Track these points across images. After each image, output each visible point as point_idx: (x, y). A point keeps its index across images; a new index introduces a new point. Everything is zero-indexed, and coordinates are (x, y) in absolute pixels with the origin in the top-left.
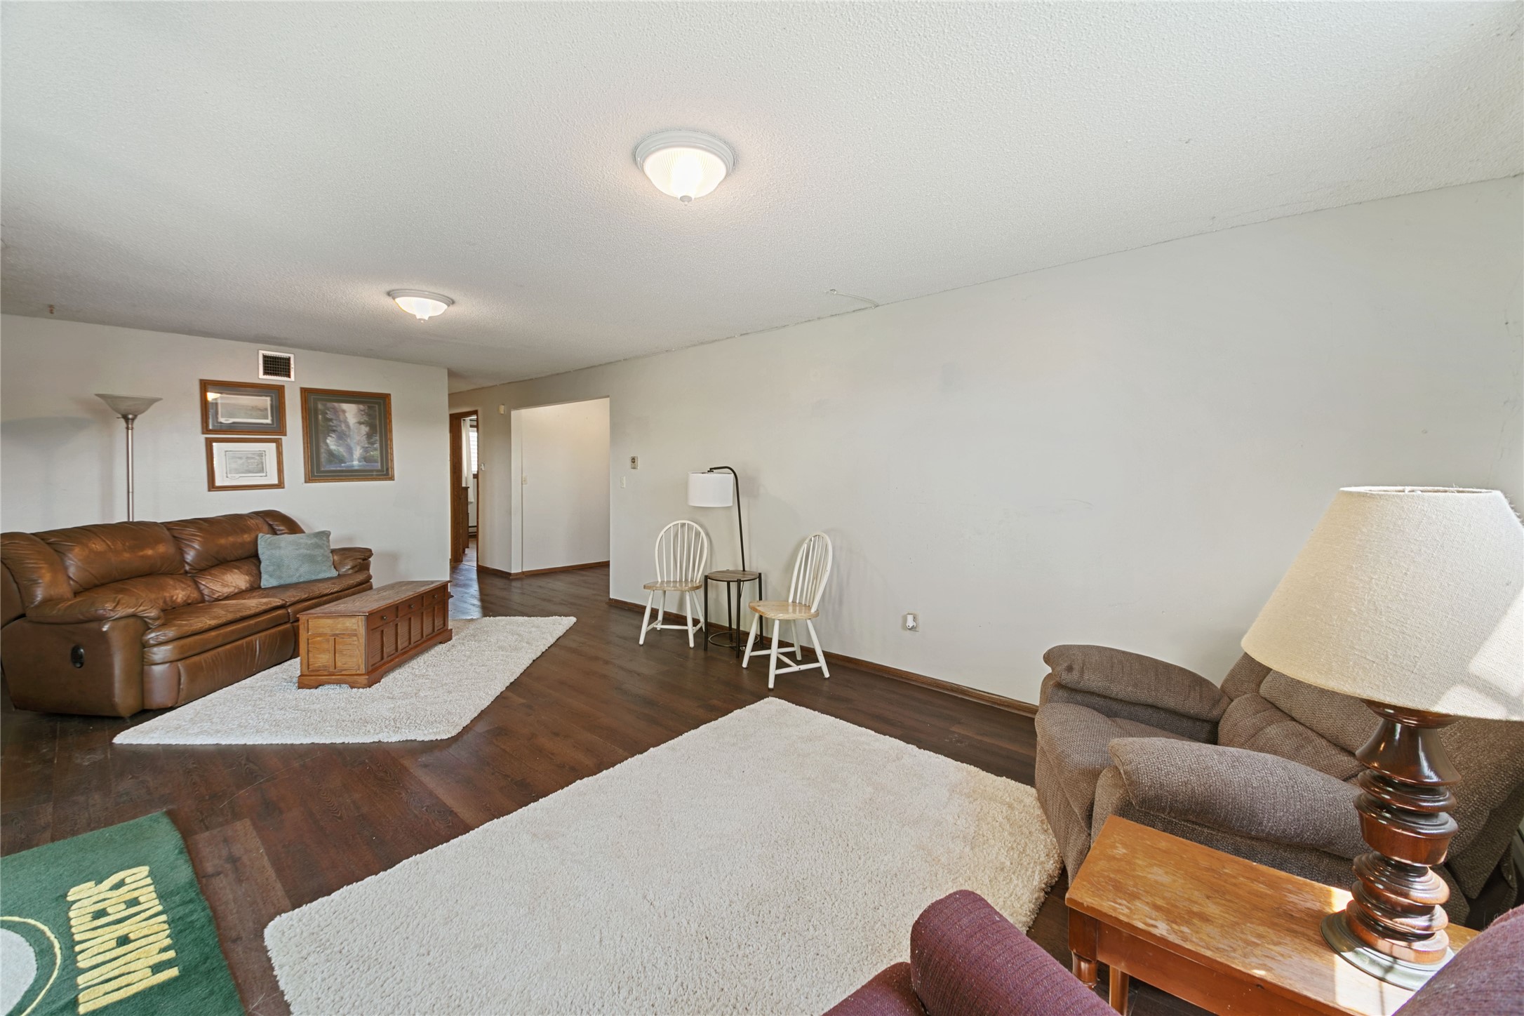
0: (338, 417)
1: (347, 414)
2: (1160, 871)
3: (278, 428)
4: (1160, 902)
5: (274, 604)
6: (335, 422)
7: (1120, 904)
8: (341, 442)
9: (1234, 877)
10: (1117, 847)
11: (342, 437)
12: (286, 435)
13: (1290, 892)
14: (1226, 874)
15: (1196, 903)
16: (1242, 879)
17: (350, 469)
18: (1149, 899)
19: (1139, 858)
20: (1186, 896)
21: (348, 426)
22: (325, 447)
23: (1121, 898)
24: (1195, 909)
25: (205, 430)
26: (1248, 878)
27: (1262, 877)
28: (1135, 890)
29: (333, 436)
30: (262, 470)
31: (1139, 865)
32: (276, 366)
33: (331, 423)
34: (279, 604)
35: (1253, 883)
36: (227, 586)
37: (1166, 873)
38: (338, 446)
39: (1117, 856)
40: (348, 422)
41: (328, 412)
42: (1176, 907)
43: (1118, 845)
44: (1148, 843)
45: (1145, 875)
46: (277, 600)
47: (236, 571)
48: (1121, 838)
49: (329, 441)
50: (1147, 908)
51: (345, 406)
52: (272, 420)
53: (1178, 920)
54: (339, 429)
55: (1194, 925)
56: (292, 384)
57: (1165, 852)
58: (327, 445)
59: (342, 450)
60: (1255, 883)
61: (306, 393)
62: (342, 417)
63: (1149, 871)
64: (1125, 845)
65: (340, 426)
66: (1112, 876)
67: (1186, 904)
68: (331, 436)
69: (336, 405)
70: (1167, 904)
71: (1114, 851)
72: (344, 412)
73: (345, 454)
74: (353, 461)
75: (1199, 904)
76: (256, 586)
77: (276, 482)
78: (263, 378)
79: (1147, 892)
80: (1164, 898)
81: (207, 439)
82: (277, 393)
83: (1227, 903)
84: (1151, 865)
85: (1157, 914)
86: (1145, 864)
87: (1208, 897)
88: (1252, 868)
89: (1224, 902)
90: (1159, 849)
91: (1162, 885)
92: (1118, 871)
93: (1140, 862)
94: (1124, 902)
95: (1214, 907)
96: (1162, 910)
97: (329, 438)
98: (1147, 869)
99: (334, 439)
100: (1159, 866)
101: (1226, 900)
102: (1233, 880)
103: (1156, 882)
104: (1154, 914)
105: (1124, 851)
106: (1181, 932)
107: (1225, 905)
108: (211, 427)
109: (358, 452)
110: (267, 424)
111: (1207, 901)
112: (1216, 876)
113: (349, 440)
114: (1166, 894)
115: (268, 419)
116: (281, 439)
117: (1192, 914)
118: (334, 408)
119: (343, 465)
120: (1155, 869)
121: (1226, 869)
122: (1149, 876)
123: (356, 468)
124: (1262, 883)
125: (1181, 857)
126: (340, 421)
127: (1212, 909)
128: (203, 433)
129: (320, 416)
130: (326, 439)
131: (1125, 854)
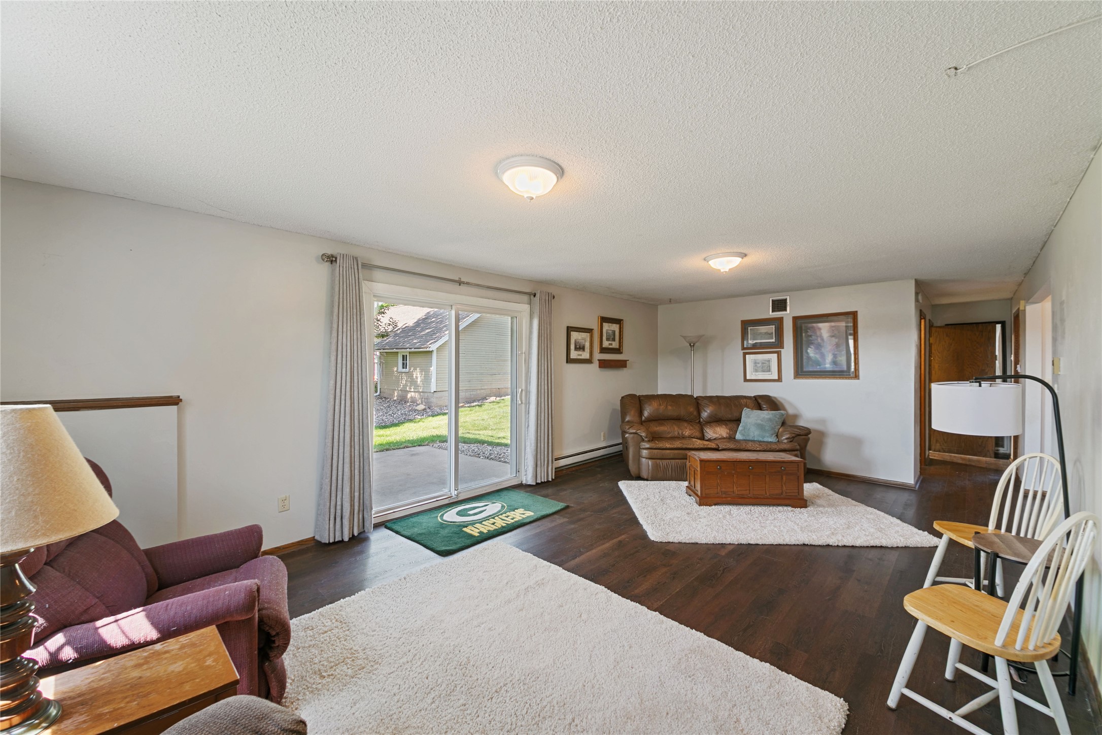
0: (816, 333)
1: (822, 331)
2: (177, 670)
3: (779, 343)
4: (167, 655)
5: (709, 446)
6: (813, 337)
7: (186, 640)
8: (817, 351)
9: (128, 702)
10: (213, 662)
11: (819, 347)
12: (783, 348)
13: (84, 722)
14: (135, 701)
15: (146, 669)
16: (123, 705)
17: (824, 370)
18: (173, 653)
19: (196, 666)
20: (154, 669)
21: (823, 340)
22: (806, 355)
23: (188, 642)
24: (145, 667)
25: (743, 348)
26: (118, 709)
27: (107, 718)
28: (184, 651)
29: (812, 347)
30: (769, 371)
31: (192, 663)
32: (780, 305)
33: (811, 338)
34: (712, 447)
35: (114, 708)
36: (716, 434)
37: (173, 672)
38: (815, 354)
39: (208, 658)
40: (823, 337)
41: (809, 331)
42: (156, 660)
43: (214, 664)
44: (197, 680)
45: (185, 661)
46: (713, 444)
47: (724, 426)
48: (217, 669)
49: (809, 350)
50: (171, 648)
51: (821, 325)
52: (776, 340)
53: (151, 655)
54: (816, 342)
55: (142, 659)
56: (787, 316)
57: (183, 683)
58: (808, 353)
59: (818, 356)
60: (112, 709)
61: (795, 319)
62: (818, 333)
63: (183, 665)
64: (209, 667)
65: (817, 340)
66: (202, 647)
67: (151, 665)
68: (810, 347)
69: (814, 325)
70: (162, 657)
71: (212, 659)
72: (820, 329)
73: (819, 359)
74: (825, 365)
75: (144, 670)
76: (733, 437)
77: (777, 378)
78: (772, 314)
79: (177, 655)
80: (166, 658)
81: (743, 353)
82: (779, 322)
83: (127, 683)
84: (184, 669)
85: (164, 650)
86: (189, 667)
87: (140, 677)
88: (117, 720)
89: (129, 682)
90: (187, 682)
91: (171, 664)
92: (200, 651)
93: (193, 665)
94: (185, 642)
95: (134, 675)
96: (162, 653)
97: (809, 348)
98: (185, 665)
99: (812, 349)
100: (180, 672)
101: (129, 684)
102: (127, 700)
103: (175, 663)
104: (166, 649)
105: (207, 664)
106: (147, 652)
107: (129, 680)
108: (745, 346)
109: (829, 358)
110: (773, 342)
111: (140, 675)
112: (141, 694)
113: (823, 350)
114: (165, 661)
115: (773, 339)
116: (780, 351)
117: (146, 662)
118: (813, 327)
119: (818, 367)
120: (181, 669)
121: (136, 704)
122: (181, 663)
123: (828, 369)
124: (107, 713)
125: (170, 688)
126: (817, 336)
127: (136, 674)
128: (742, 350)
129: (804, 334)
130: (807, 349)
131: (205, 662)
